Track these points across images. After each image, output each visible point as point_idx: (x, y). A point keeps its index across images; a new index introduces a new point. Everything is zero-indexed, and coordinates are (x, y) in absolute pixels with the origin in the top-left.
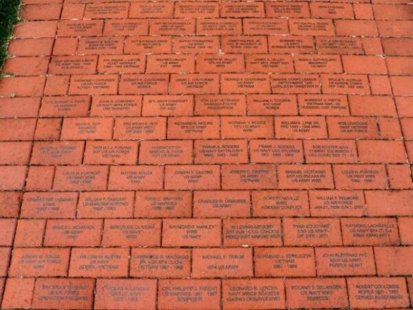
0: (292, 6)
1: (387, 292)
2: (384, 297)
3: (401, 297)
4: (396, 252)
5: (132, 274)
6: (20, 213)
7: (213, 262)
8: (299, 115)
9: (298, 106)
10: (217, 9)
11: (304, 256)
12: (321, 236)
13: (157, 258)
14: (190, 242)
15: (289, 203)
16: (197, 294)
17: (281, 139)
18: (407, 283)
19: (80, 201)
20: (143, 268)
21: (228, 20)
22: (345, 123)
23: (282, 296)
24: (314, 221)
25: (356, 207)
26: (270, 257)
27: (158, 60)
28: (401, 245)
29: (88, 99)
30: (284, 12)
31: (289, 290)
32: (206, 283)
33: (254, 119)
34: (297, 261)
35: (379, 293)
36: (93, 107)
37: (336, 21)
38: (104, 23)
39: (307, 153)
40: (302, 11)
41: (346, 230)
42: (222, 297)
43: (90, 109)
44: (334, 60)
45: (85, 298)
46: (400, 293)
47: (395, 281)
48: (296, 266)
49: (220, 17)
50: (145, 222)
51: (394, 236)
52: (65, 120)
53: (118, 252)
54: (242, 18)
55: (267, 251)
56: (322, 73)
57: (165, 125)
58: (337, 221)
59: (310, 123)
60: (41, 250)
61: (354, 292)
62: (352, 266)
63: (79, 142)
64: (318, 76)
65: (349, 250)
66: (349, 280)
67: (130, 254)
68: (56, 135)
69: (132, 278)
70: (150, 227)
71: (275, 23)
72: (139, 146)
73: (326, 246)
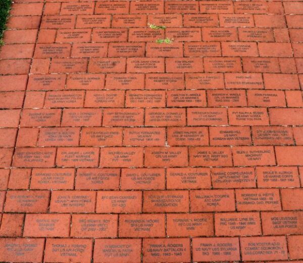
0: (231, 95)
8: (236, 211)
9: (236, 202)
10: (163, 98)
17: (220, 237)
21: (173, 110)
22: (277, 219)
27: (110, 153)
29: (47, 194)
30: (224, 101)
33: (196, 216)
36: (52, 203)
37: (270, 110)
38: (62, 112)
39: (243, 251)
40: (240, 100)
43: (49, 205)
44: (268, 152)
49: (166, 107)
52: (27, 215)
54: (186, 108)
56: (258, 166)
57: (116, 222)
59: (246, 219)
63: (40, 239)
64: (253, 169)
68: (19, 231)
71: (216, 113)
72: (94, 244)
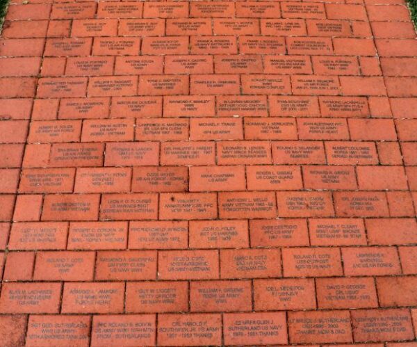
1: (359, 153)
2: (357, 157)
3: (371, 157)
4: (367, 123)
5: (137, 138)
6: (36, 94)
7: (209, 128)
8: (282, 17)
9: (281, 11)
11: (287, 124)
12: (302, 110)
13: (159, 125)
14: (187, 113)
15: (274, 84)
16: (195, 153)
17: (266, 36)
18: (376, 146)
19: (89, 84)
20: (146, 133)
22: (322, 24)
23: (268, 154)
24: (296, 98)
25: (332, 88)
26: (258, 124)
28: (371, 118)
29: (94, 5)
31: (275, 150)
32: (202, 144)
33: (242, 20)
34: (281, 128)
35: (352, 153)
36: (99, 11)
39: (289, 46)
41: (323, 105)
42: (216, 155)
43: (96, 13)
45: (97, 158)
46: (370, 154)
47: (366, 145)
48: (280, 132)
50: (148, 99)
51: (365, 111)
52: (74, 22)
53: (124, 122)
55: (255, 120)
57: (164, 25)
58: (315, 98)
59: (291, 24)
60: (56, 122)
61: (331, 152)
62: (328, 132)
63: (87, 39)
65: (327, 121)
66: (326, 143)
67: (135, 123)
68: (66, 33)
69: (138, 141)
70: (152, 102)
72: (141, 41)
73: (306, 117)
